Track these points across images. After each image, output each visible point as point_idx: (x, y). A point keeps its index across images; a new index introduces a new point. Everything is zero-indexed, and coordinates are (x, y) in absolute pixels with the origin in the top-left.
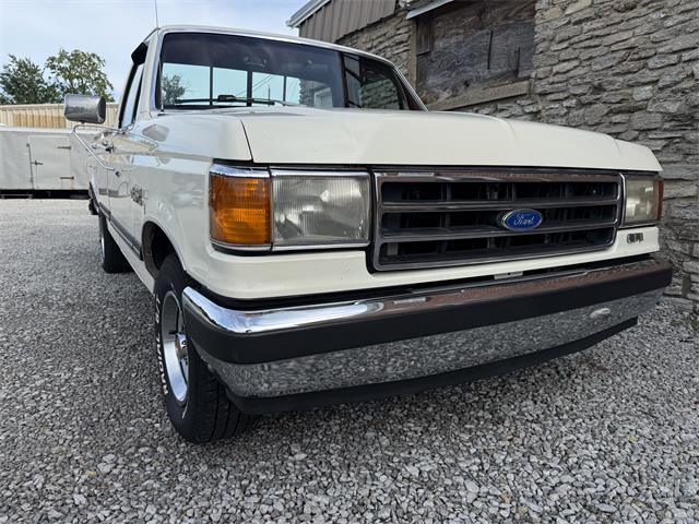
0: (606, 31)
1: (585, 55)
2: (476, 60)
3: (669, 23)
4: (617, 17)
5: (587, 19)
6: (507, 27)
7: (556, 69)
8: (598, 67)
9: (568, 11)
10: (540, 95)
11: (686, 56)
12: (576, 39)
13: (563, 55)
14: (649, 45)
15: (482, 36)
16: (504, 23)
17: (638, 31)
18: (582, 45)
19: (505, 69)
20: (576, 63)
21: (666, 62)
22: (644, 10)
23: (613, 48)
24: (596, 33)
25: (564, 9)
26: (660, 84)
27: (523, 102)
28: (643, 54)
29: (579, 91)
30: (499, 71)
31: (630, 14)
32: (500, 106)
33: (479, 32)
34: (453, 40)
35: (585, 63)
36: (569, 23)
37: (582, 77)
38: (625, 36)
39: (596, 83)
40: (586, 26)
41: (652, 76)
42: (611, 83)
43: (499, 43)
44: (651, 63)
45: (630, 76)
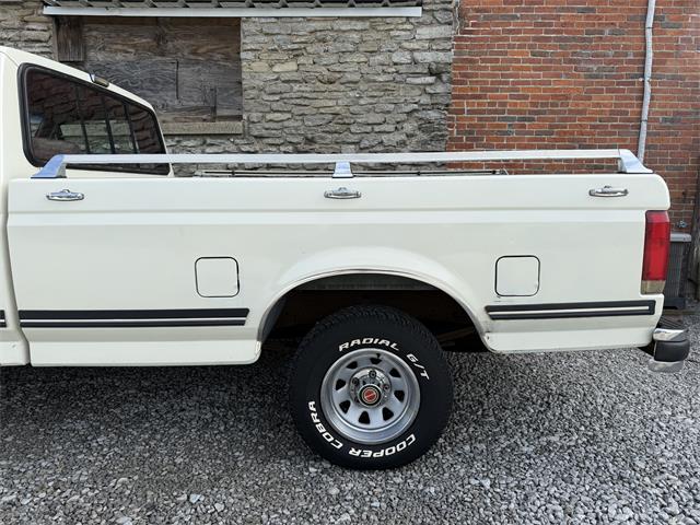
0: (314, 95)
1: (296, 110)
2: (160, 87)
3: (362, 102)
4: (323, 87)
5: (296, 81)
6: (198, 63)
7: (269, 117)
8: (310, 123)
9: (276, 69)
10: (256, 137)
11: (377, 129)
12: (287, 95)
13: (275, 106)
14: (348, 114)
15: (165, 63)
16: (192, 57)
17: (340, 102)
18: (293, 101)
19: (200, 104)
20: (289, 116)
21: (363, 130)
22: (342, 87)
23: (322, 111)
24: (304, 95)
25: (271, 66)
26: (362, 146)
27: (237, 141)
28: (347, 121)
29: (295, 140)
30: (192, 104)
31: (330, 86)
32: (209, 141)
33: (159, 58)
34: (119, 57)
35: (297, 118)
36: (277, 79)
37: (296, 128)
38: (331, 103)
39: (310, 136)
40: (296, 87)
41: (355, 138)
42: (322, 138)
43: (187, 75)
44: (353, 129)
45: (336, 135)
